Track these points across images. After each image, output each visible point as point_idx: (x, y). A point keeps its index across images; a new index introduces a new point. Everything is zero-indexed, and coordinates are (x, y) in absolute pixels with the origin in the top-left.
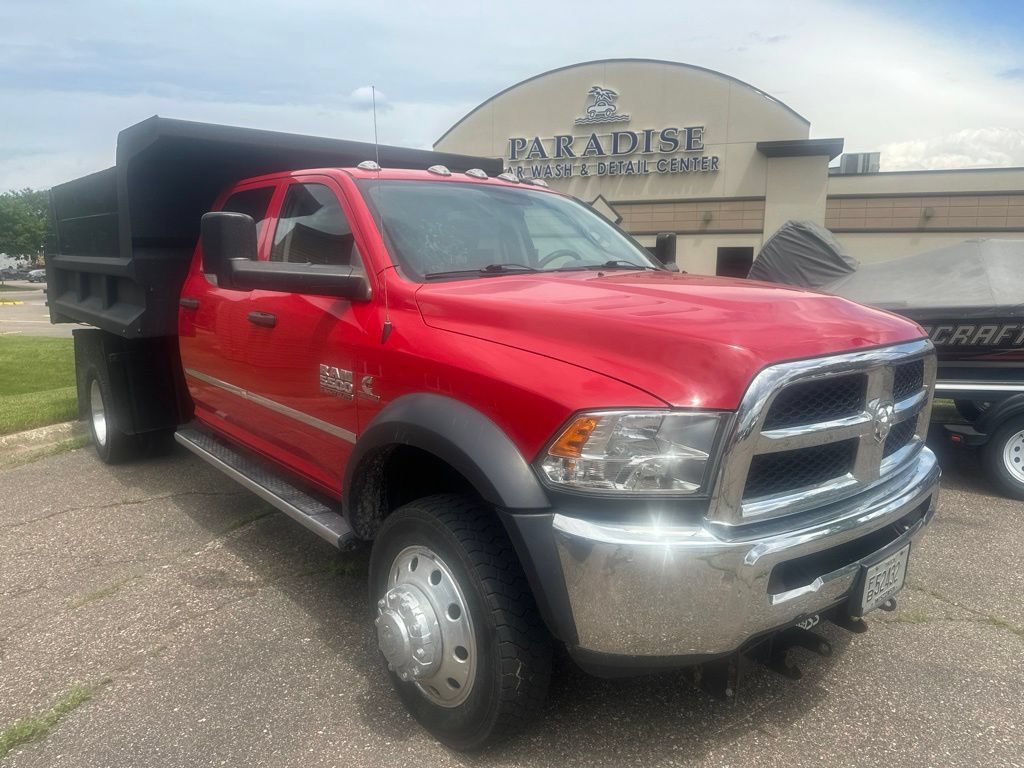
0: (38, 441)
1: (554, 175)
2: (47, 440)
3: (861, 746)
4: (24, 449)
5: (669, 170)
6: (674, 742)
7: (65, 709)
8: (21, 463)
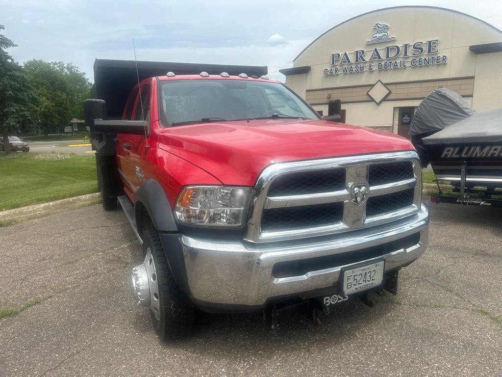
0: (85, 200)
1: (354, 71)
2: (89, 200)
3: (355, 364)
4: (79, 203)
5: (417, 65)
6: (261, 350)
7: (29, 306)
8: (75, 208)
